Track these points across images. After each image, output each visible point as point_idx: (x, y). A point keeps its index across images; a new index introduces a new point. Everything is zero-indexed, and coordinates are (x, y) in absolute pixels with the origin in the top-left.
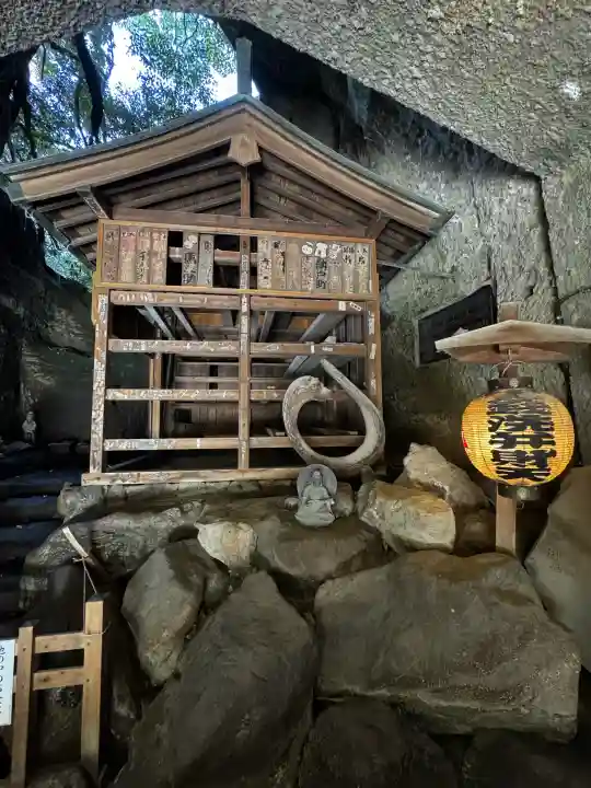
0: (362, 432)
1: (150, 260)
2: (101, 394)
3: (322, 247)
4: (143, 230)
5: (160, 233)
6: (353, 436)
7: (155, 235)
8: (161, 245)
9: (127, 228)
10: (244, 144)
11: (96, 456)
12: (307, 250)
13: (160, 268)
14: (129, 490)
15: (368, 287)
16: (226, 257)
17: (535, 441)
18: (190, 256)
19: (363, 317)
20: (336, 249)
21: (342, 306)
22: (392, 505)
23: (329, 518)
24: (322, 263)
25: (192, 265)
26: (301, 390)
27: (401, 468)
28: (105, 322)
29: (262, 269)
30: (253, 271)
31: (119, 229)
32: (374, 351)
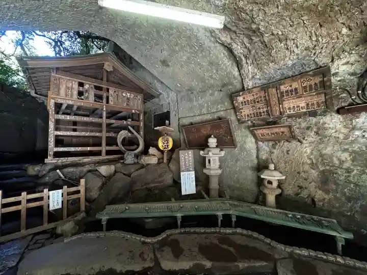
0: (138, 145)
1: (72, 90)
2: (52, 133)
3: (129, 94)
4: (69, 80)
5: (75, 82)
6: (135, 146)
7: (74, 82)
8: (76, 86)
9: (63, 79)
10: (108, 65)
11: (51, 153)
12: (124, 95)
13: (75, 93)
14: (64, 163)
15: (141, 107)
16: (99, 92)
17: (167, 143)
18: (87, 91)
19: (139, 115)
20: (132, 96)
21: (133, 111)
22: (146, 158)
23: (133, 162)
24: (128, 99)
25: (87, 94)
26: (123, 134)
27: (148, 152)
28: (53, 108)
29: (110, 98)
30: (108, 98)
31: (59, 78)
32: (142, 124)
